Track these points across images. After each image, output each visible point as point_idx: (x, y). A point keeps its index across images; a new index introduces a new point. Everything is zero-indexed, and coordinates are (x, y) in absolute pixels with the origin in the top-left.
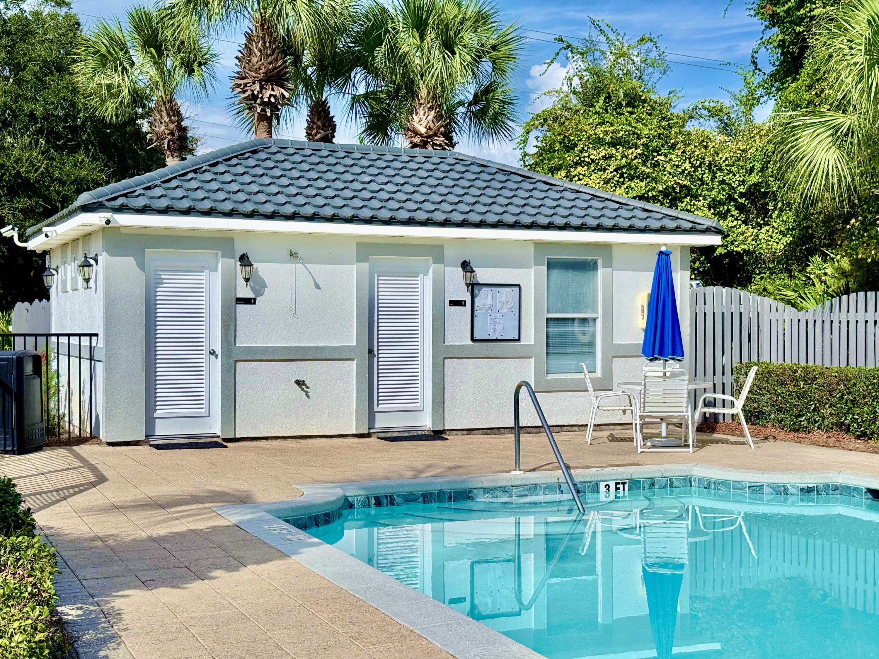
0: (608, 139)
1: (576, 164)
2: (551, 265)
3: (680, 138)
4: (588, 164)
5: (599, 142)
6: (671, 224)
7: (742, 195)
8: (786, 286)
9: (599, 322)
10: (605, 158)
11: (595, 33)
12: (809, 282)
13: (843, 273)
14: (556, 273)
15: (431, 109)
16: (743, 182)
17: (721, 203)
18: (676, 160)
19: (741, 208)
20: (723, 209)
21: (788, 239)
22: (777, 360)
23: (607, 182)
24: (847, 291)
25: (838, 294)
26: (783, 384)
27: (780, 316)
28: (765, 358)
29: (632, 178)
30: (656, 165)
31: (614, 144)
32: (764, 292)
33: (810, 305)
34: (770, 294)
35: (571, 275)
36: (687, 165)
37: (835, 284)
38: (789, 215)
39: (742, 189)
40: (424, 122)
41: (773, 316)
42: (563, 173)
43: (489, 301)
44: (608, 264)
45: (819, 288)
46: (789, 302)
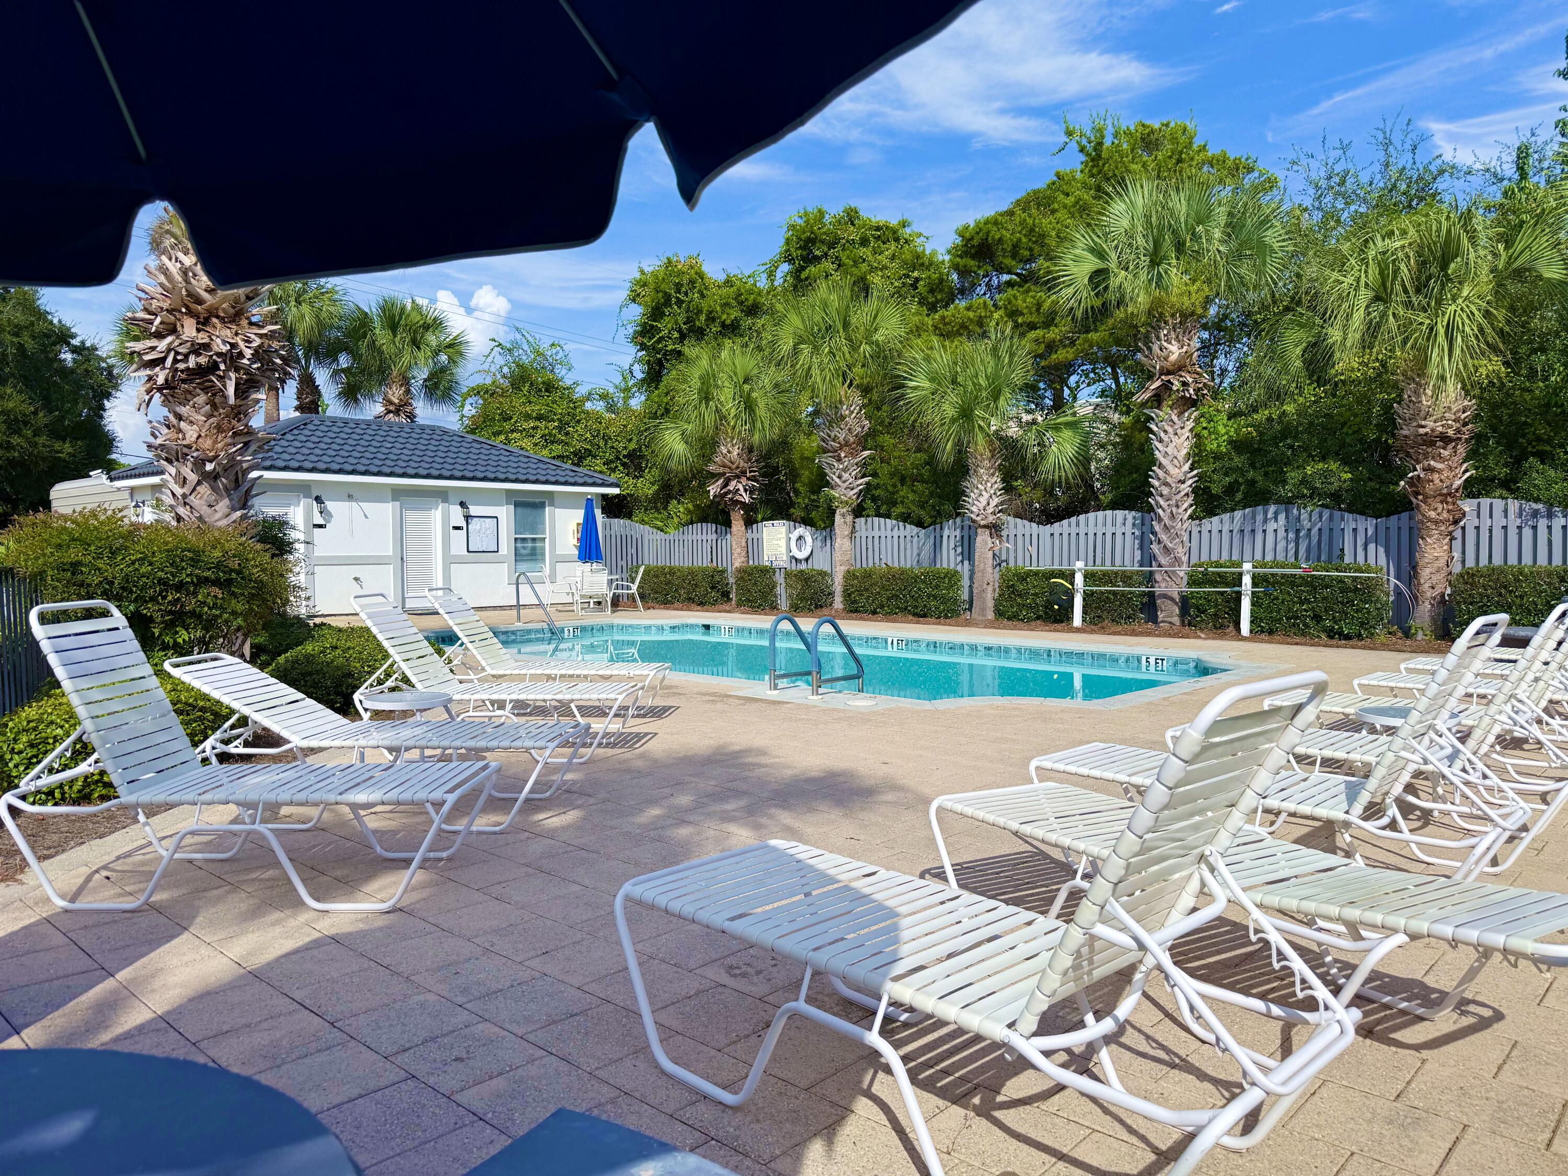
0: (534, 415)
1: (512, 431)
2: (517, 505)
3: (583, 416)
4: (521, 432)
5: (528, 417)
6: (590, 481)
7: (624, 456)
8: (656, 519)
9: (547, 541)
10: (533, 428)
11: (518, 336)
12: (670, 516)
13: (689, 511)
14: (519, 509)
15: (401, 386)
16: (625, 448)
17: (612, 461)
18: (581, 431)
19: (624, 465)
20: (613, 466)
21: (656, 487)
22: (653, 563)
23: (536, 445)
24: (692, 523)
25: (687, 524)
26: (657, 577)
27: (654, 537)
28: (646, 562)
29: (552, 442)
30: (567, 434)
31: (539, 418)
32: (643, 522)
33: (671, 531)
34: (646, 523)
35: (528, 511)
36: (588, 435)
37: (685, 518)
38: (656, 472)
39: (625, 452)
40: (397, 395)
41: (651, 537)
42: (503, 437)
43: (478, 527)
44: (552, 504)
45: (676, 520)
46: (658, 528)
